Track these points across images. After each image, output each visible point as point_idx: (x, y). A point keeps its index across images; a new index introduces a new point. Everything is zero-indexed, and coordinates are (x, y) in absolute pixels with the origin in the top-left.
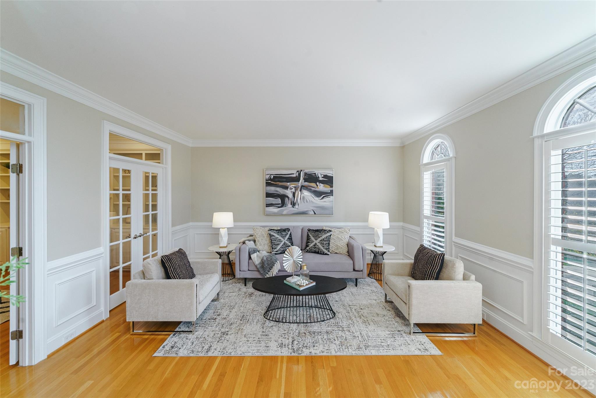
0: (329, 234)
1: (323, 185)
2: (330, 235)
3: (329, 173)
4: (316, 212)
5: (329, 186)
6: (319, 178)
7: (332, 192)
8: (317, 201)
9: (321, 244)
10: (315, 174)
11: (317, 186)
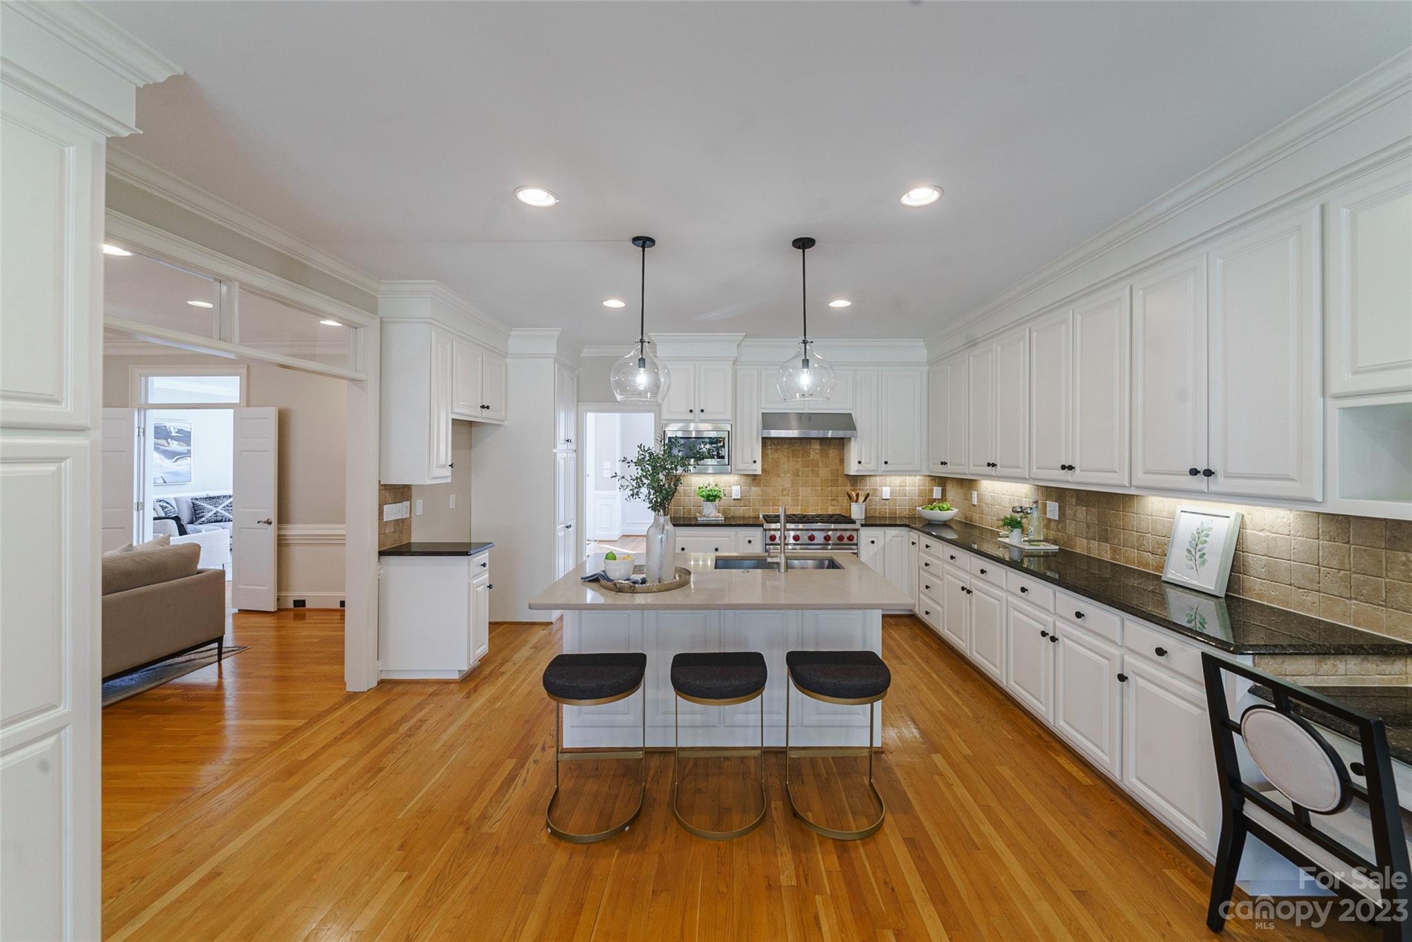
1: (177, 443)
3: (185, 427)
5: (184, 444)
6: (171, 432)
7: (189, 452)
8: (169, 464)
10: (165, 427)
11: (169, 443)
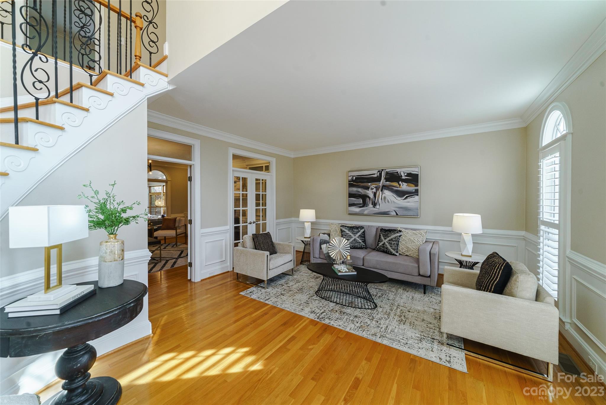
0: (398, 234)
1: (406, 184)
2: (400, 236)
3: (414, 170)
4: (398, 213)
5: (413, 185)
6: (401, 176)
7: (417, 191)
8: (400, 202)
9: (389, 243)
10: (397, 172)
11: (400, 185)
